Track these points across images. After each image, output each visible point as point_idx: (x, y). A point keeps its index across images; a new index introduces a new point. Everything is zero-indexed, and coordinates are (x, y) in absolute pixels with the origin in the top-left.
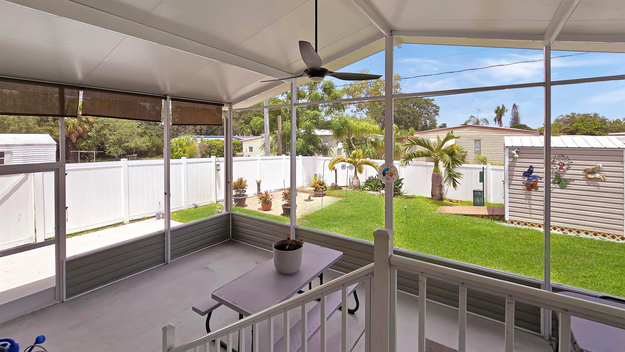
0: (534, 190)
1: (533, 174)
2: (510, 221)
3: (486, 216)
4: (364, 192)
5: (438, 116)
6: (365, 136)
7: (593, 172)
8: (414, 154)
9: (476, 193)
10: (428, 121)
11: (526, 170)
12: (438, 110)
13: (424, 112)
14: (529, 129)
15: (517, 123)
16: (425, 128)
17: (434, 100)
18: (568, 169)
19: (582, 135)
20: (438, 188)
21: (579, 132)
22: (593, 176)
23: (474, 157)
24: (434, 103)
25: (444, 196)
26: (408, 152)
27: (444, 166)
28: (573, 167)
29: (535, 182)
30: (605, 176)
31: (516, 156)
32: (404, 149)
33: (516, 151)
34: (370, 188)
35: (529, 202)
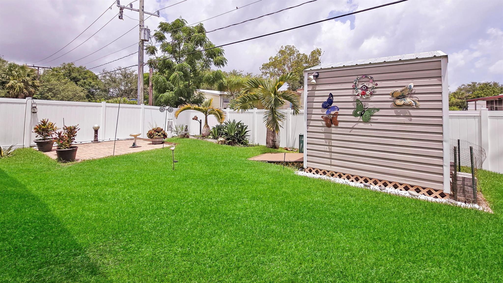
1: (333, 104)
7: (402, 96)
11: (325, 99)
18: (371, 94)
22: (402, 102)
28: (378, 91)
29: (335, 115)
30: (418, 101)
31: (314, 81)
33: (314, 76)
35: (329, 143)
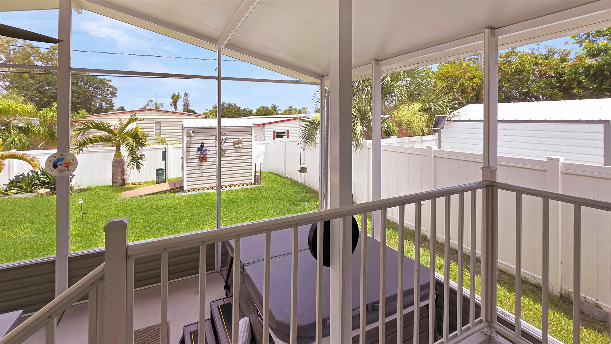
0: (204, 161)
1: (204, 149)
2: (188, 190)
3: (168, 190)
4: (7, 197)
5: (116, 98)
6: (6, 119)
7: (238, 143)
8: (90, 139)
9: (158, 171)
10: (104, 103)
11: (199, 146)
12: (115, 92)
13: (98, 92)
14: (196, 113)
15: (188, 108)
16: (99, 111)
17: (111, 81)
18: (225, 142)
19: (228, 118)
20: (119, 174)
21: (226, 116)
22: (238, 146)
23: (154, 139)
24: (111, 84)
25: (126, 181)
26: (80, 138)
27: (127, 149)
28: (228, 141)
29: (205, 154)
30: (244, 145)
31: (192, 135)
32: (76, 134)
33: (192, 131)
34: (18, 190)
35: (201, 171)
